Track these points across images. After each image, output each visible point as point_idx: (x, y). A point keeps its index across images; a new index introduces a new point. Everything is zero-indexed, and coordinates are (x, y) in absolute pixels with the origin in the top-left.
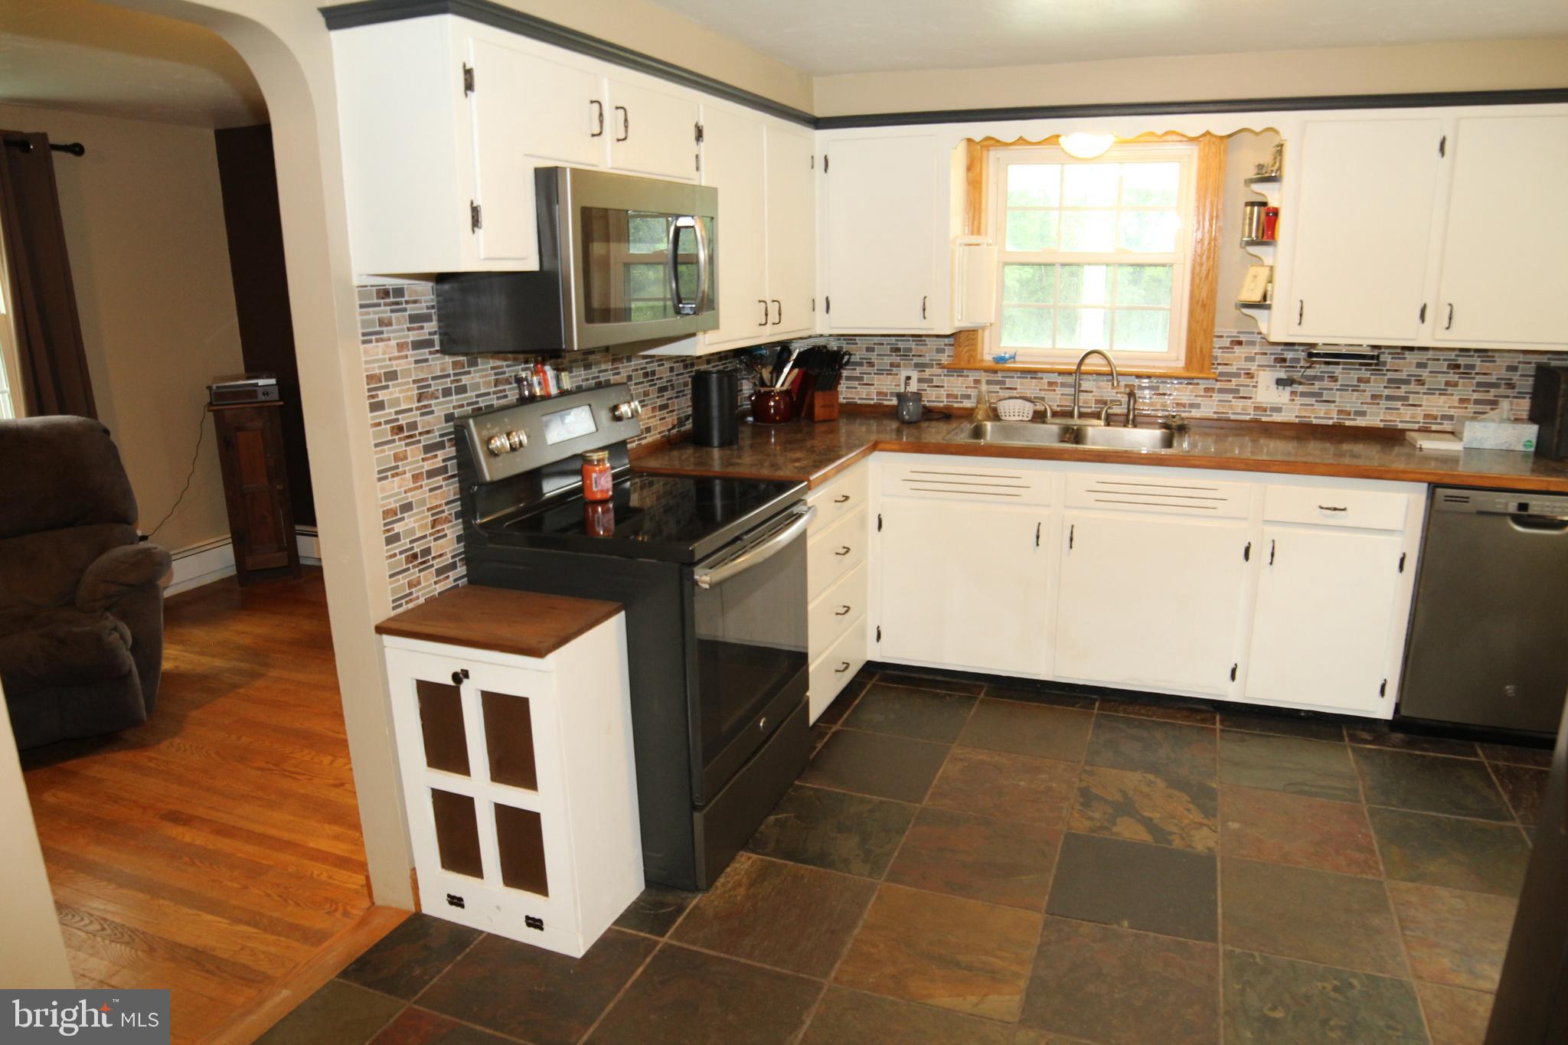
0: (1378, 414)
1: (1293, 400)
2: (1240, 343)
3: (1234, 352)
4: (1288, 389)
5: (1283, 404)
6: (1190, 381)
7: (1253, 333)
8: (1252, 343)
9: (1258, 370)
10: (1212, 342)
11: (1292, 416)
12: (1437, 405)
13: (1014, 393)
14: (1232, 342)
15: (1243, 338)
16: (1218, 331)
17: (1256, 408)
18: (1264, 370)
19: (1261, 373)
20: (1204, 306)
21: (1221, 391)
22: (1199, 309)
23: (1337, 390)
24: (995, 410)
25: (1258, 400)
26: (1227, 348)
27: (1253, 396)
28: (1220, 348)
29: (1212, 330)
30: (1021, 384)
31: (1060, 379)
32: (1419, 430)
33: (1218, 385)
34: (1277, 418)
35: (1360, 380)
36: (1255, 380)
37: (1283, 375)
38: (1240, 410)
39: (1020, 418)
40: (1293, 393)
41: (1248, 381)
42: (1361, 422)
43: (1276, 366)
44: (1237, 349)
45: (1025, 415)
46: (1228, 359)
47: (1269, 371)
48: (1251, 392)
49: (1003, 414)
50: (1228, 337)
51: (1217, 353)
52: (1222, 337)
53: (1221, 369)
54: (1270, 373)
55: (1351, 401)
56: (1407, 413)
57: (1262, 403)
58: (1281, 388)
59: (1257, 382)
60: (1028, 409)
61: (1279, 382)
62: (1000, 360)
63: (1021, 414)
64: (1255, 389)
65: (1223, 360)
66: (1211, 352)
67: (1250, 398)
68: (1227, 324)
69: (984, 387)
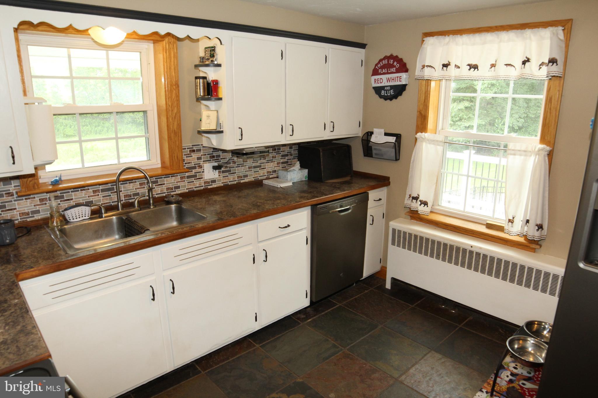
0: (252, 175)
1: (220, 175)
2: (194, 151)
3: (192, 156)
4: (217, 171)
5: (216, 178)
6: (173, 175)
7: (199, 145)
8: (199, 150)
9: (203, 163)
10: (182, 152)
11: (220, 183)
12: (270, 166)
13: (72, 203)
14: (190, 151)
15: (195, 148)
16: (184, 145)
17: (205, 183)
18: (206, 163)
19: (205, 165)
20: (175, 133)
21: (188, 177)
22: (172, 135)
23: (236, 167)
24: (64, 216)
25: (205, 179)
26: (189, 154)
27: (203, 177)
28: (185, 155)
29: (181, 146)
30: (75, 195)
31: (101, 187)
32: (266, 179)
33: (187, 174)
34: (214, 186)
35: (244, 162)
36: (203, 169)
37: (216, 164)
38: (197, 185)
39: (81, 219)
40: (219, 172)
41: (200, 170)
42: (246, 180)
43: (211, 160)
44: (192, 154)
45: (87, 215)
46: (190, 160)
47: (208, 163)
48: (202, 175)
49: (71, 218)
50: (188, 148)
51: (185, 157)
52: (185, 149)
53: (187, 166)
54: (209, 164)
55: (241, 171)
56: (261, 172)
57: (207, 180)
58: (214, 171)
59: (204, 170)
60: (86, 211)
61: (215, 168)
62: (56, 183)
63: (84, 215)
64: (203, 173)
65: (187, 161)
66: (182, 157)
67: (202, 178)
68: (187, 143)
69: (54, 203)
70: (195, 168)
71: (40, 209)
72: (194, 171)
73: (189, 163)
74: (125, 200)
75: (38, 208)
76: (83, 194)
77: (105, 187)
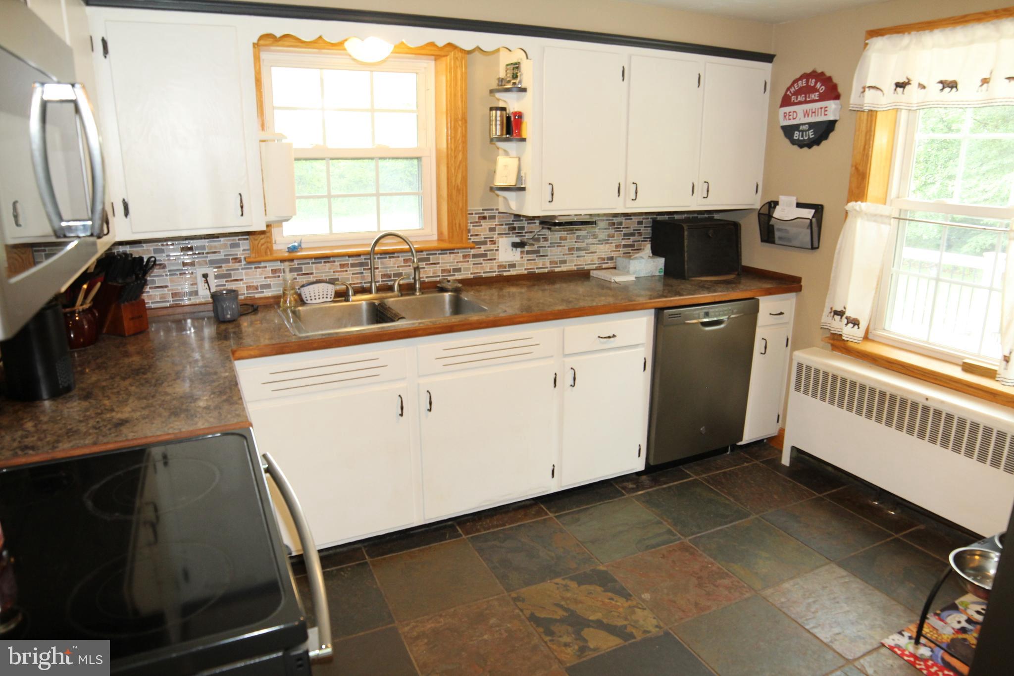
0: (572, 261)
1: (522, 257)
2: (485, 218)
3: (481, 226)
4: (519, 250)
5: (516, 261)
6: (451, 250)
7: (493, 210)
8: (493, 217)
9: (498, 238)
10: (467, 219)
11: (522, 270)
12: (604, 250)
13: (312, 278)
14: (479, 218)
15: (486, 214)
16: (470, 208)
17: (499, 266)
18: (502, 237)
19: (500, 240)
20: (458, 190)
21: (475, 256)
22: (454, 192)
23: (548, 247)
24: (300, 295)
25: (500, 260)
26: (477, 222)
27: (497, 258)
28: (471, 223)
29: (467, 210)
30: (316, 268)
31: (351, 261)
32: (596, 269)
33: (473, 252)
34: (513, 272)
35: (561, 238)
36: (497, 245)
37: (517, 240)
38: (487, 269)
39: (322, 300)
40: (522, 252)
41: (492, 247)
43: (509, 234)
44: (483, 222)
45: (329, 296)
46: (478, 231)
47: (506, 237)
48: (495, 254)
49: (309, 298)
50: (476, 214)
51: (470, 226)
52: (472, 214)
53: (473, 239)
54: (507, 239)
55: (555, 254)
56: (589, 258)
57: (502, 262)
58: (514, 249)
59: (498, 247)
60: (330, 289)
61: (515, 245)
62: (292, 250)
63: (325, 296)
64: (497, 252)
65: (474, 232)
66: (467, 226)
67: (495, 259)
68: (475, 206)
69: (289, 276)
70: (485, 243)
71: (272, 283)
72: (483, 247)
73: (477, 235)
74: (382, 281)
75: (268, 281)
76: (327, 268)
77: (356, 260)
